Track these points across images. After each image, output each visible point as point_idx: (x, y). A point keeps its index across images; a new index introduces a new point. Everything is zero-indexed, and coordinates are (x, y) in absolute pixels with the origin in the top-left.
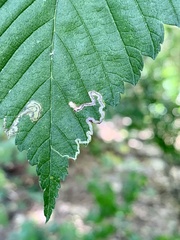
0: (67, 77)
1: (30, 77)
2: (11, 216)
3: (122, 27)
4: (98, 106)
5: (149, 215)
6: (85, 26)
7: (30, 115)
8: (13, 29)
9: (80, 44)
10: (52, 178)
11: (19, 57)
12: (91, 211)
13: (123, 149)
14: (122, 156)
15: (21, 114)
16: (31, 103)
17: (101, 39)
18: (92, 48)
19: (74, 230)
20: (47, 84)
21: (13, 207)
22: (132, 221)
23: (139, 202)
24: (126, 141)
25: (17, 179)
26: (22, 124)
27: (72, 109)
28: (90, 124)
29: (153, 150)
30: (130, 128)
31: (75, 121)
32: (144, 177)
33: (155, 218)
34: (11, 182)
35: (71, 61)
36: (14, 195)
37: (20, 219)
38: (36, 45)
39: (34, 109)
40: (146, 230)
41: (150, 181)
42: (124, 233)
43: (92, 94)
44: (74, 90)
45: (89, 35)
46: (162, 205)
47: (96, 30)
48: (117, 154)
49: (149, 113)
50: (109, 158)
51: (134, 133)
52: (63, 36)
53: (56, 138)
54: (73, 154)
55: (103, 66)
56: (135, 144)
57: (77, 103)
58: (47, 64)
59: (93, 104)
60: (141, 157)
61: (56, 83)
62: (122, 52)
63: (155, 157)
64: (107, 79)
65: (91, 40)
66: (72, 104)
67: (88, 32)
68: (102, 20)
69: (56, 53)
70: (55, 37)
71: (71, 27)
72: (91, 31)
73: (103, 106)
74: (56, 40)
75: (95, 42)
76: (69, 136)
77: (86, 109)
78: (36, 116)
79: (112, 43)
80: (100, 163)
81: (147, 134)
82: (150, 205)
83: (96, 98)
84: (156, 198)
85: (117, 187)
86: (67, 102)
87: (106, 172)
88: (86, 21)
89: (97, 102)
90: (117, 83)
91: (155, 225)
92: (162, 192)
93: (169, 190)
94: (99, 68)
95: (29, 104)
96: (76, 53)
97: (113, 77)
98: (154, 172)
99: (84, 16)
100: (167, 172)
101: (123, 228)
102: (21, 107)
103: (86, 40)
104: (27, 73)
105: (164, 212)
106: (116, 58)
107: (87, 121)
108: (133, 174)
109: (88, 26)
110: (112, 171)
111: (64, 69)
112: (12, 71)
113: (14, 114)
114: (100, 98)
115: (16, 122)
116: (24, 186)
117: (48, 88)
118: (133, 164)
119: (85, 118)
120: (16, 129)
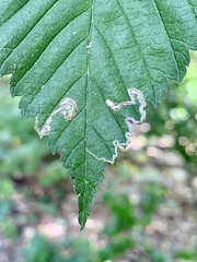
0: (105, 73)
1: (65, 72)
2: (20, 230)
3: (167, 18)
4: (139, 105)
5: (169, 229)
6: (126, 16)
7: (64, 113)
8: (48, 19)
9: (120, 37)
10: (87, 182)
11: (53, 50)
12: (106, 224)
13: (141, 158)
14: (140, 165)
15: (55, 112)
16: (66, 101)
17: (143, 31)
18: (133, 41)
19: (88, 244)
20: (83, 80)
21: (22, 220)
22: (151, 236)
23: (159, 215)
24: (145, 149)
25: (26, 189)
26: (56, 123)
27: (109, 108)
28: (129, 124)
29: (174, 158)
30: (148, 134)
31: (112, 121)
32: (164, 188)
33: (176, 233)
34: (19, 192)
35: (110, 55)
36: (22, 207)
37: (29, 233)
38: (73, 37)
39: (68, 106)
40: (166, 245)
41: (170, 192)
42: (142, 249)
43: (132, 91)
44: (112, 87)
45: (130, 26)
46: (184, 218)
47: (138, 21)
48: (135, 163)
49: (170, 118)
50: (126, 167)
51: (154, 140)
52: (102, 27)
53: (91, 139)
54: (110, 157)
55: (144, 60)
56: (153, 152)
57: (114, 101)
58: (84, 57)
59: (133, 102)
60: (161, 166)
61: (93, 79)
62: (167, 46)
63: (176, 166)
64: (149, 75)
65: (132, 32)
66: (109, 102)
67: (129, 24)
68: (145, 11)
69: (94, 46)
70: (93, 28)
71: (110, 18)
72: (132, 22)
73: (143, 104)
74: (93, 32)
75: (137, 34)
76: (106, 137)
77: (125, 108)
78: (71, 115)
79: (156, 36)
80: (115, 173)
81: (167, 141)
82: (171, 218)
83: (136, 96)
84: (177, 211)
85: (134, 198)
86: (105, 100)
87: (122, 183)
88: (127, 11)
89: (137, 101)
90: (159, 80)
91: (176, 240)
92: (184, 204)
93: (191, 202)
94: (140, 63)
95: (63, 102)
96: (115, 47)
97: (155, 74)
98: (175, 182)
99: (125, 6)
100: (189, 183)
101: (141, 243)
102: (55, 105)
103: (127, 32)
104: (62, 67)
105: (186, 226)
106: (160, 52)
107: (126, 120)
108: (152, 184)
109: (130, 17)
110: (129, 182)
111: (102, 64)
112: (45, 64)
113: (46, 112)
114: (140, 96)
115: (49, 120)
116: (34, 197)
117: (84, 84)
118: (152, 174)
119: (124, 118)
120: (49, 128)
